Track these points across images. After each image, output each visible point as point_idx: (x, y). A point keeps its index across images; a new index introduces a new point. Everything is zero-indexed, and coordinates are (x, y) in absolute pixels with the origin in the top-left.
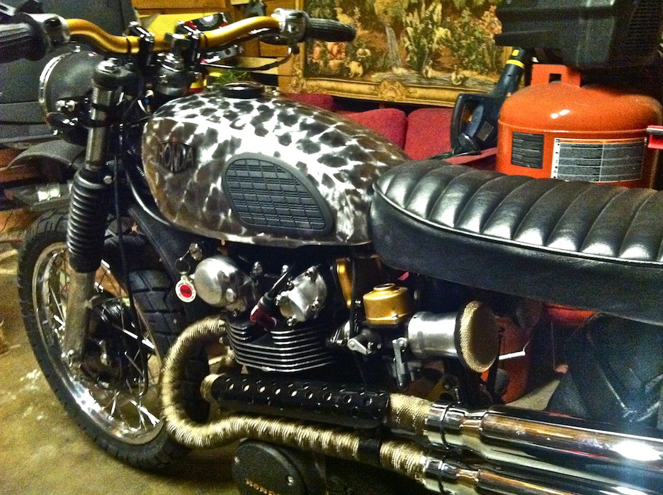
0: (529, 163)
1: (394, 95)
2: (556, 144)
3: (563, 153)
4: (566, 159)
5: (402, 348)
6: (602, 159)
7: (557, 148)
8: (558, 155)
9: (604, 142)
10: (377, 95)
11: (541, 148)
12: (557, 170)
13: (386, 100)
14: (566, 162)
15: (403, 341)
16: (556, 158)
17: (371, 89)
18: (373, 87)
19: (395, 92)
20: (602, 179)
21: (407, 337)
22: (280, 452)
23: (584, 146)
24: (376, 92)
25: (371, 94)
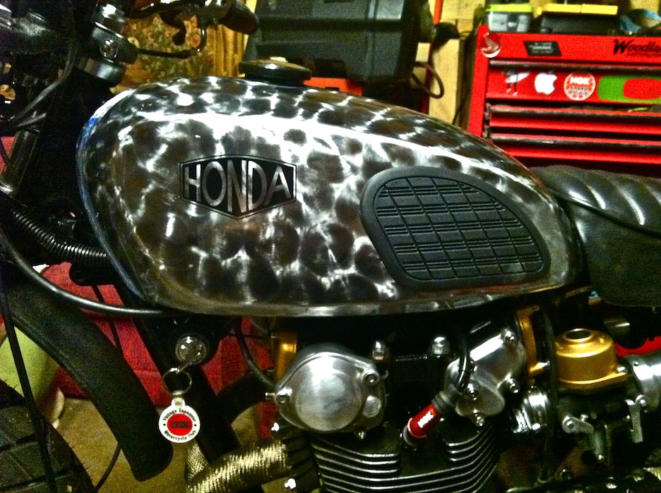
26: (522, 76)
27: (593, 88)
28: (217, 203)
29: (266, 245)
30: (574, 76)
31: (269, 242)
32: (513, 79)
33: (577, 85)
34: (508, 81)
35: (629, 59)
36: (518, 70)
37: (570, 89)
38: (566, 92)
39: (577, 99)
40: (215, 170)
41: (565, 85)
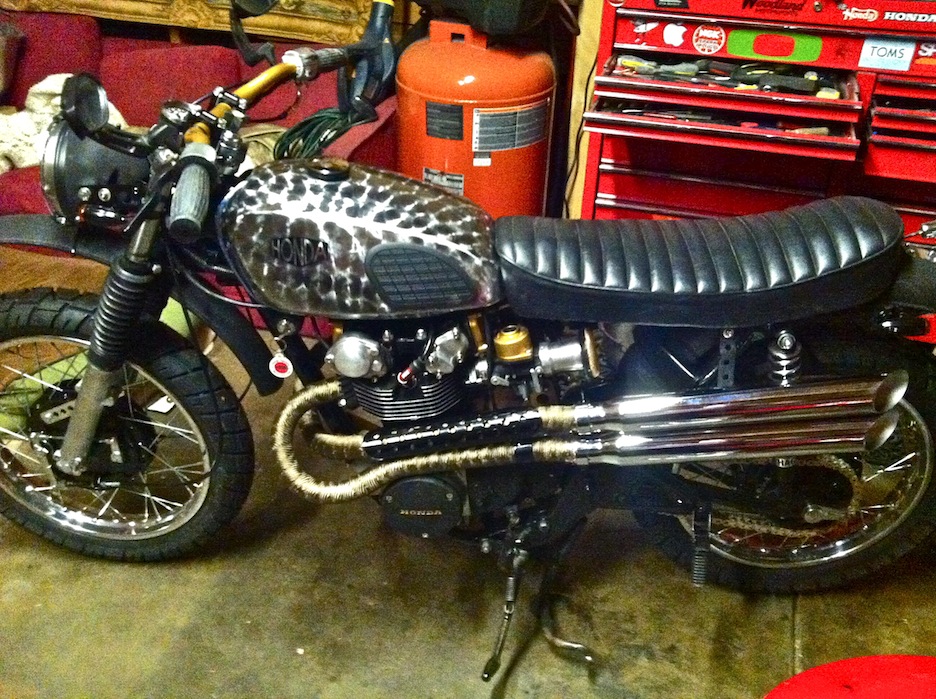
0: (449, 135)
1: (194, 18)
2: (475, 114)
3: (483, 124)
4: (485, 128)
5: (539, 375)
6: (517, 126)
7: (476, 119)
8: (478, 126)
9: (518, 109)
10: (168, 17)
11: (461, 119)
12: (478, 141)
13: (185, 25)
14: (486, 132)
15: (539, 369)
16: (476, 128)
17: (158, 10)
18: (159, 7)
19: (197, 15)
20: (519, 144)
21: (540, 365)
22: (437, 479)
23: (501, 115)
24: (165, 14)
25: (158, 16)
26: (652, 26)
27: (723, 41)
28: (289, 260)
29: (315, 283)
30: (703, 29)
31: (316, 281)
32: (642, 28)
33: (706, 38)
34: (636, 30)
35: (758, 15)
36: (647, 20)
37: (699, 43)
38: (695, 44)
39: (706, 53)
40: (287, 243)
41: (694, 38)
